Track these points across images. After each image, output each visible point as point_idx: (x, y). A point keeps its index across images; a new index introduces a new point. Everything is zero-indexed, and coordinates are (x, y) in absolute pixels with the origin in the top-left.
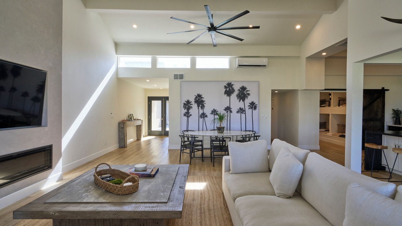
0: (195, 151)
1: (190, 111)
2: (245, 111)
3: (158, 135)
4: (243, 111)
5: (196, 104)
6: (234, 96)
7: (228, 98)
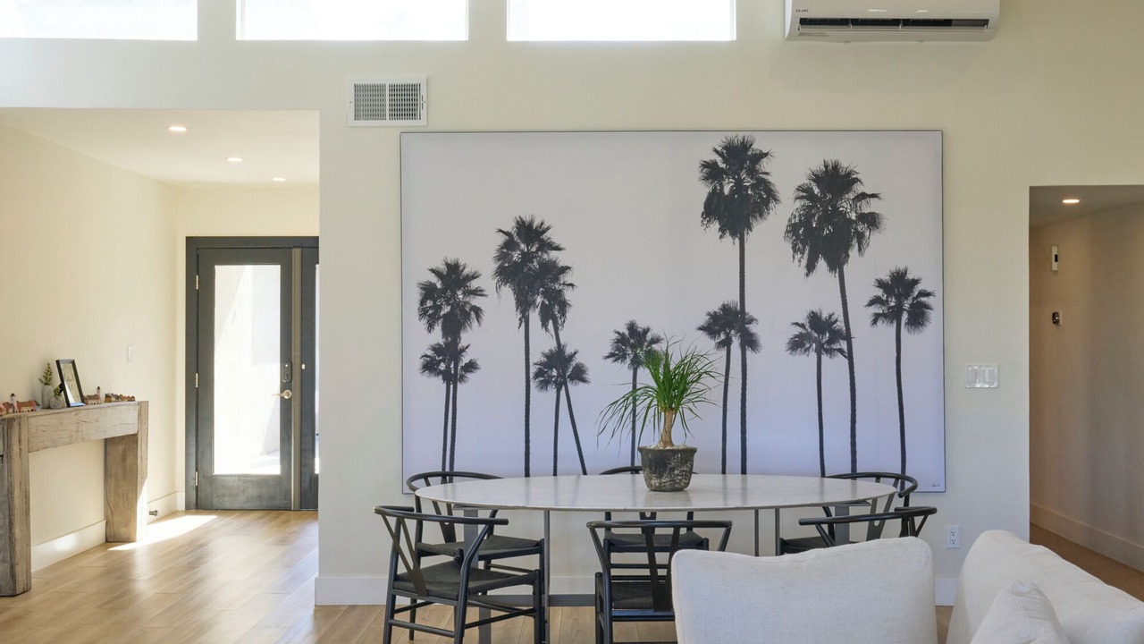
0: (495, 613)
1: (466, 338)
2: (848, 338)
3: (257, 504)
4: (836, 336)
5: (508, 292)
6: (770, 231)
7: (730, 244)
